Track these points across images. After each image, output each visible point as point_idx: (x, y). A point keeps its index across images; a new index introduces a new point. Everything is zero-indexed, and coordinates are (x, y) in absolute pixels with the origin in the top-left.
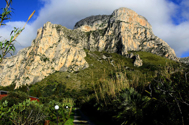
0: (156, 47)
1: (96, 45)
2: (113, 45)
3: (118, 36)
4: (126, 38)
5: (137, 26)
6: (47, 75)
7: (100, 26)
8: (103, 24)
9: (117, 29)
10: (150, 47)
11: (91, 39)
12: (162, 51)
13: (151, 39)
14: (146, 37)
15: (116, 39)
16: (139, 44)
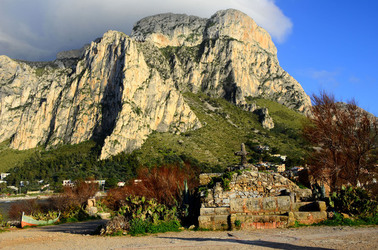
0: (284, 91)
1: (187, 80)
2: (217, 83)
3: (226, 67)
4: (240, 73)
5: (256, 49)
6: (145, 138)
7: (187, 40)
8: (192, 35)
9: (224, 54)
10: (274, 91)
11: (177, 66)
12: (294, 100)
13: (278, 77)
14: (269, 71)
15: (221, 72)
16: (258, 84)
